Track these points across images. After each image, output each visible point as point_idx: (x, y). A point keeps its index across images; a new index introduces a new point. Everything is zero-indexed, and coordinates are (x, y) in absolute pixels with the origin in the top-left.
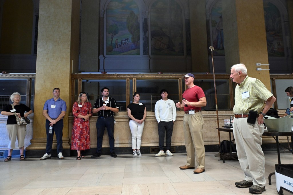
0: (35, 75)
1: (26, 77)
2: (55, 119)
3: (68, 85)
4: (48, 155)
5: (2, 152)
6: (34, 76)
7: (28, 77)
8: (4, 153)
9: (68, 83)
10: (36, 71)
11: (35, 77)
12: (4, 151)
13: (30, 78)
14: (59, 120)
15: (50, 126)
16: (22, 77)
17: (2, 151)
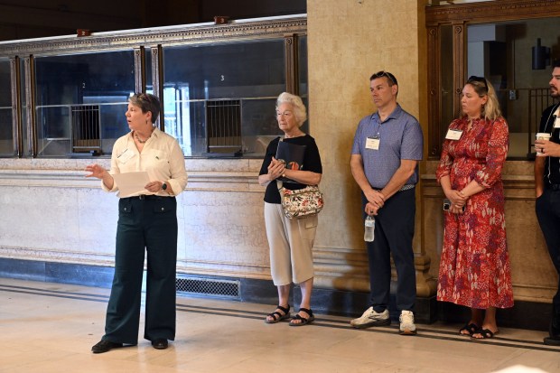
0: (304, 21)
1: (280, 29)
2: (379, 189)
3: (415, 57)
4: (375, 313)
5: (234, 282)
6: (302, 27)
7: (285, 29)
8: (239, 286)
9: (412, 47)
10: (308, 7)
11: (306, 30)
12: (238, 279)
13: (291, 34)
14: (393, 193)
15: (366, 215)
16: (269, 30)
17: (234, 279)
